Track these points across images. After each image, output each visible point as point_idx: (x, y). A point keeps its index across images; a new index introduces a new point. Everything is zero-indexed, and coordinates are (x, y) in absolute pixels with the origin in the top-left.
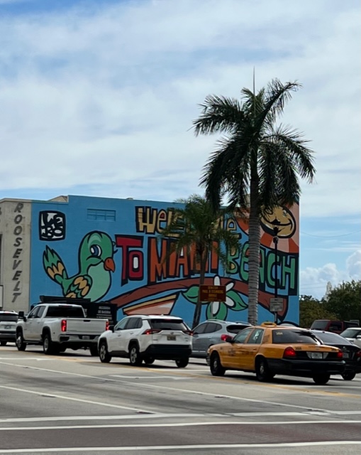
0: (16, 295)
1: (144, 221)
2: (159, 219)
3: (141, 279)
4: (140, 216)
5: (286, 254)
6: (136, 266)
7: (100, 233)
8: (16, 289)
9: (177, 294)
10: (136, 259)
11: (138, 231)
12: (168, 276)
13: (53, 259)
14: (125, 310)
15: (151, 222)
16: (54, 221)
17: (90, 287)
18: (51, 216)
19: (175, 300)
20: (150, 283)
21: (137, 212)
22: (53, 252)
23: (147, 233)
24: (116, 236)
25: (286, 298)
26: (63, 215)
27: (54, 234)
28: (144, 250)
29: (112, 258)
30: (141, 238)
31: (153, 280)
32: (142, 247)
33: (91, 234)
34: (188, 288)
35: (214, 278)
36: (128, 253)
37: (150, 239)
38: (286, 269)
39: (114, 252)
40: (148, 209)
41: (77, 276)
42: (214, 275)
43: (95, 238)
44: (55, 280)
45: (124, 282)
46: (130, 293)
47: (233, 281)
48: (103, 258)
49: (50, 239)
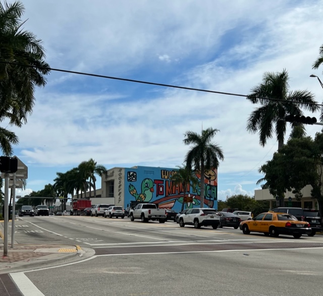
0: (119, 201)
1: (164, 174)
2: (169, 174)
3: (163, 195)
4: (163, 173)
5: (213, 186)
6: (161, 190)
7: (149, 179)
8: (120, 198)
9: (176, 200)
10: (161, 188)
11: (162, 178)
12: (172, 194)
13: (132, 188)
15: (166, 175)
16: (133, 175)
17: (145, 197)
18: (131, 173)
19: (175, 202)
20: (166, 196)
21: (161, 172)
22: (132, 186)
23: (165, 179)
24: (154, 180)
25: (213, 201)
26: (136, 173)
27: (132, 179)
28: (164, 185)
29: (153, 188)
30: (163, 181)
31: (167, 195)
33: (145, 179)
34: (179, 198)
35: (188, 194)
36: (158, 186)
37: (166, 181)
38: (213, 191)
39: (154, 186)
40: (165, 171)
41: (141, 194)
43: (147, 181)
44: (133, 195)
45: (157, 196)
46: (159, 199)
47: (195, 195)
48: (150, 188)
49: (131, 181)
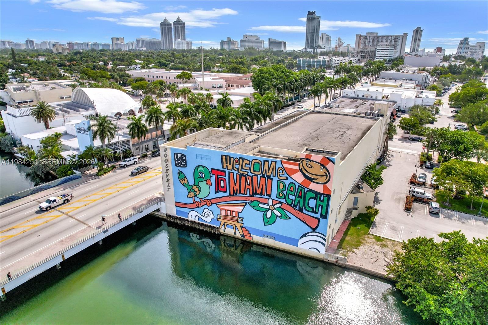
0: (169, 189)
1: (227, 163)
2: (235, 163)
3: (226, 192)
4: (224, 160)
5: (321, 194)
6: (222, 185)
7: (203, 166)
8: (168, 186)
9: (246, 203)
10: (222, 182)
11: (223, 167)
12: (240, 193)
13: (182, 176)
14: (218, 205)
15: (230, 164)
16: (181, 158)
17: (200, 191)
18: (179, 156)
19: (244, 206)
20: (230, 195)
21: (222, 158)
22: (182, 172)
23: (228, 169)
24: (212, 169)
25: (318, 219)
28: (227, 178)
29: (210, 179)
30: (225, 172)
31: (232, 194)
32: (225, 176)
34: (252, 202)
35: (268, 199)
36: (218, 178)
37: (229, 173)
38: (320, 203)
39: (211, 177)
40: (228, 157)
41: (194, 185)
42: (268, 197)
43: (201, 168)
44: (184, 185)
45: (217, 192)
46: (220, 198)
47: (281, 203)
48: (206, 179)
49: (180, 166)
